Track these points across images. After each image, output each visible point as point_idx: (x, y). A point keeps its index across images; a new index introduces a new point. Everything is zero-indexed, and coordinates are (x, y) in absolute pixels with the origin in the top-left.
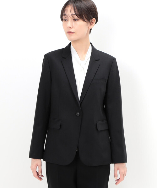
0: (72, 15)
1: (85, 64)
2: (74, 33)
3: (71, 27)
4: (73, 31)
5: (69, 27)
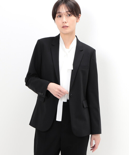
0: (67, 12)
1: (69, 52)
3: (66, 21)
4: (68, 26)
5: (64, 22)
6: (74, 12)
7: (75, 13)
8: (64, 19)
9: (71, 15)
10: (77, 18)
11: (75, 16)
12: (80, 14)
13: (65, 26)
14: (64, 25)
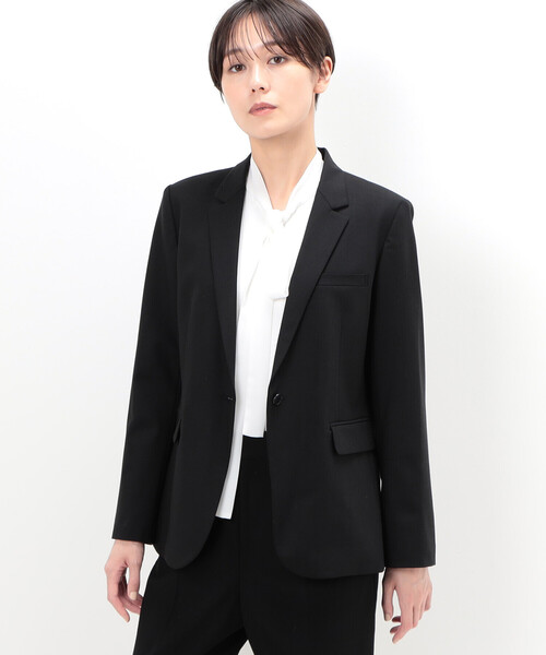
0: (266, 45)
2: (274, 108)
3: (265, 86)
4: (273, 104)
5: (257, 89)
6: (300, 43)
7: (302, 48)
8: (258, 74)
9: (286, 60)
10: (313, 72)
11: (306, 64)
12: (328, 58)
13: (263, 104)
14: (258, 102)
